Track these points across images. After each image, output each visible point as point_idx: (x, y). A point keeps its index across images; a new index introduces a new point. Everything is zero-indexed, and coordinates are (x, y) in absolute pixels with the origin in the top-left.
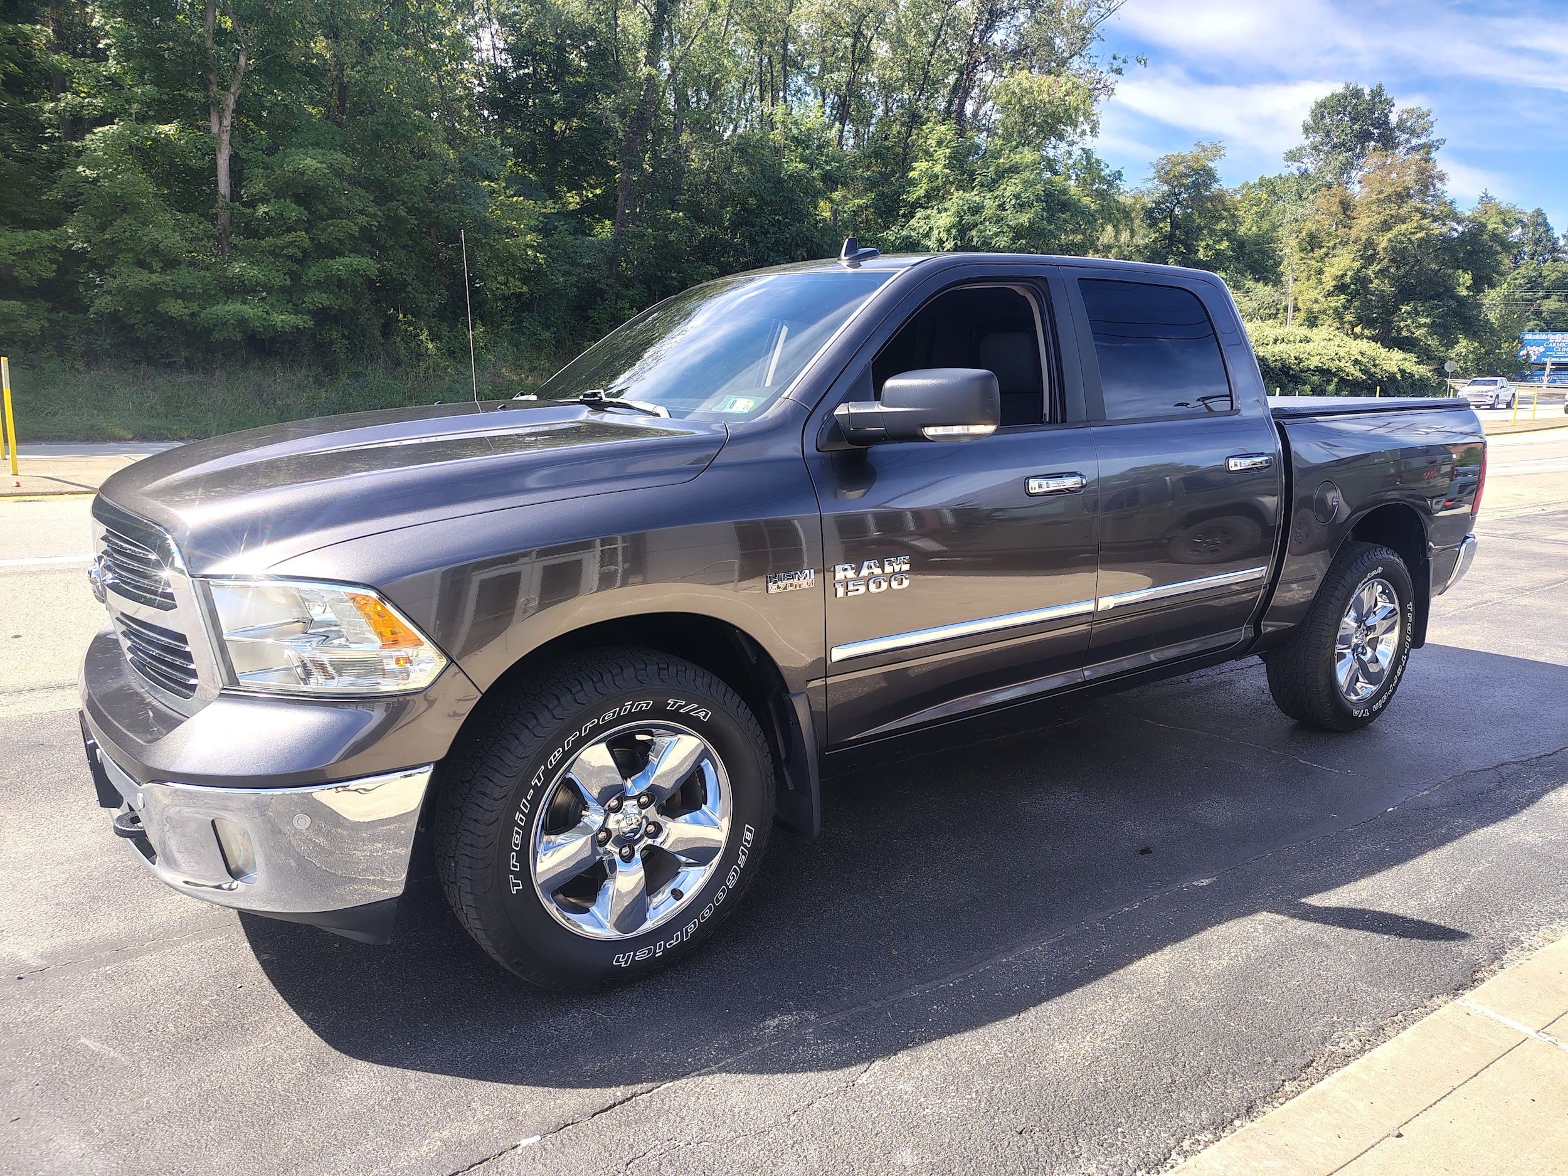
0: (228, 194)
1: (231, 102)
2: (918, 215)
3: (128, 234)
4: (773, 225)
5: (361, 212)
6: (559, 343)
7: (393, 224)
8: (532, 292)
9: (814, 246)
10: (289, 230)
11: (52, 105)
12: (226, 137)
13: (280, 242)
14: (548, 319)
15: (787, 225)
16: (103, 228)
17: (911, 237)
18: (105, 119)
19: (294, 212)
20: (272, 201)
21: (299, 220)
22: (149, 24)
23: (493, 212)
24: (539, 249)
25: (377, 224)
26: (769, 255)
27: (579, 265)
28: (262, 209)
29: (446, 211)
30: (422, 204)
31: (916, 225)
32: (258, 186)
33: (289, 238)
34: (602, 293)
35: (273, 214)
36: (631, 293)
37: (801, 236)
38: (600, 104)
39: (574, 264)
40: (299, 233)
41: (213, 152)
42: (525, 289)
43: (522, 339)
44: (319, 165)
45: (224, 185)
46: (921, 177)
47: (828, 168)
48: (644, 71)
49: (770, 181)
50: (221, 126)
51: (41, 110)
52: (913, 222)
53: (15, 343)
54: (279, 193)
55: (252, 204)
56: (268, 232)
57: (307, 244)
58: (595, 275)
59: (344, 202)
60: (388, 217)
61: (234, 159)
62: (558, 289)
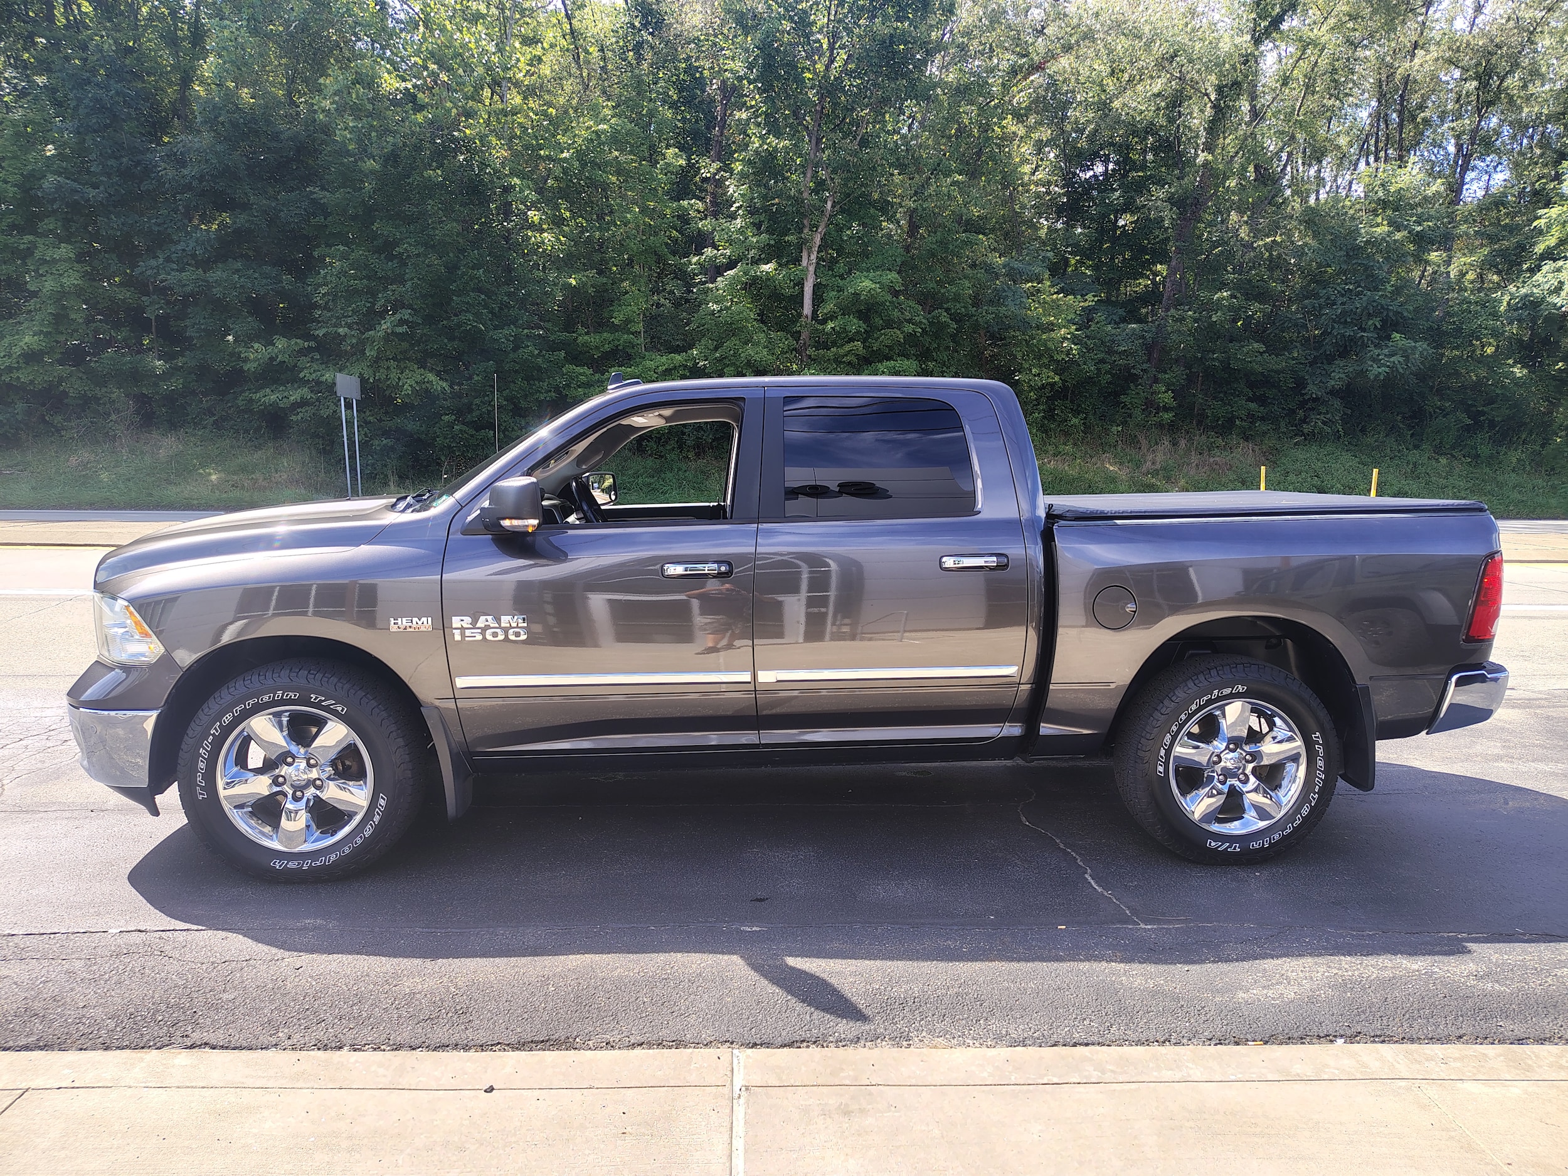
0: (810, 315)
1: (818, 240)
2: (1545, 269)
3: (732, 352)
4: (1343, 295)
5: (909, 321)
6: (1087, 428)
7: (937, 330)
8: (1064, 381)
9: (1391, 314)
10: (851, 340)
11: (697, 258)
12: (812, 269)
13: (841, 351)
14: (1079, 405)
15: (1358, 294)
16: (716, 349)
17: (1532, 294)
18: (731, 265)
19: (855, 325)
20: (839, 318)
21: (858, 332)
22: (766, 186)
23: (1035, 310)
24: (1075, 340)
25: (920, 330)
26: (1333, 328)
27: (1116, 352)
28: (830, 325)
29: (984, 314)
30: (963, 310)
31: (1541, 279)
32: (829, 307)
33: (847, 348)
34: (1134, 378)
35: (838, 328)
36: (1167, 376)
37: (1375, 304)
38: (1153, 196)
39: (1110, 352)
40: (856, 343)
41: (800, 284)
42: (1057, 378)
43: (1052, 426)
44: (873, 286)
45: (807, 309)
46: (1549, 226)
47: (1419, 228)
48: (1202, 157)
49: (1341, 249)
50: (809, 261)
51: (690, 263)
52: (1538, 277)
53: (652, 438)
54: (845, 311)
55: (824, 322)
56: (834, 344)
57: (861, 351)
58: (1131, 362)
59: (896, 313)
60: (931, 324)
61: (817, 287)
62: (1090, 377)
